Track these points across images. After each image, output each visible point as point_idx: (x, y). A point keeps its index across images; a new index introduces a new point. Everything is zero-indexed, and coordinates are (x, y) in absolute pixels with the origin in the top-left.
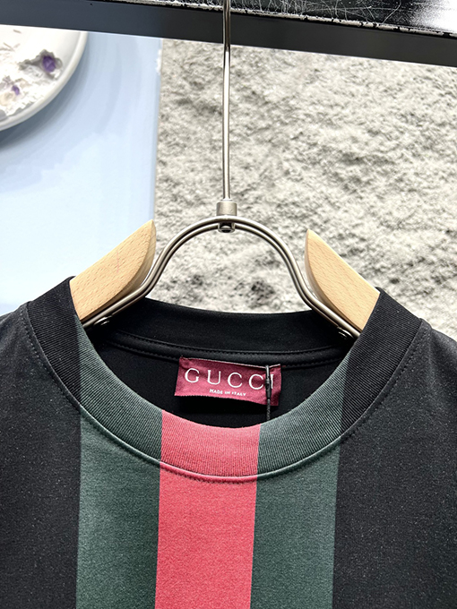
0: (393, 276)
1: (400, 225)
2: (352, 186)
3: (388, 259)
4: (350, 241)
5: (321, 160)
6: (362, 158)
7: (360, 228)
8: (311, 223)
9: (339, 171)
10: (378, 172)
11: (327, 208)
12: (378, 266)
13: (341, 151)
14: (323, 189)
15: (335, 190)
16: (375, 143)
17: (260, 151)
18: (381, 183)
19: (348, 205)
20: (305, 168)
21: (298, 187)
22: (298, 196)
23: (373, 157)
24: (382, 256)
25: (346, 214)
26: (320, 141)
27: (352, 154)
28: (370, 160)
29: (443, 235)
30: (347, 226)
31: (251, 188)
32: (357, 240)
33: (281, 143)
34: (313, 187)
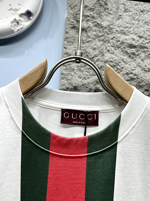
0: (146, 88)
1: (149, 70)
2: (132, 56)
3: (144, 82)
4: (131, 75)
5: (121, 46)
6: (136, 46)
7: (135, 71)
8: (116, 69)
9: (127, 50)
10: (142, 51)
11: (123, 63)
12: (141, 85)
13: (128, 43)
14: (122, 56)
15: (126, 57)
16: (141, 41)
17: (99, 44)
18: (143, 55)
19: (130, 62)
20: (115, 49)
21: (113, 56)
22: (112, 59)
23: (140, 45)
24: (142, 81)
25: (129, 66)
26: (121, 39)
27: (132, 44)
28: (139, 47)
30: (130, 70)
31: (96, 56)
32: (133, 75)
33: (107, 40)
34: (118, 56)
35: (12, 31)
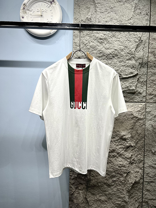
1: (108, 49)
2: (101, 43)
3: (106, 54)
4: (100, 51)
5: (97, 39)
8: (95, 49)
9: (99, 41)
11: (97, 46)
13: (99, 38)
15: (99, 44)
16: (105, 36)
17: (88, 38)
18: (106, 42)
20: (94, 41)
21: (93, 43)
26: (96, 36)
27: (101, 38)
28: (104, 39)
29: (114, 50)
31: (87, 44)
33: (91, 37)
34: (95, 43)
35: (51, 33)
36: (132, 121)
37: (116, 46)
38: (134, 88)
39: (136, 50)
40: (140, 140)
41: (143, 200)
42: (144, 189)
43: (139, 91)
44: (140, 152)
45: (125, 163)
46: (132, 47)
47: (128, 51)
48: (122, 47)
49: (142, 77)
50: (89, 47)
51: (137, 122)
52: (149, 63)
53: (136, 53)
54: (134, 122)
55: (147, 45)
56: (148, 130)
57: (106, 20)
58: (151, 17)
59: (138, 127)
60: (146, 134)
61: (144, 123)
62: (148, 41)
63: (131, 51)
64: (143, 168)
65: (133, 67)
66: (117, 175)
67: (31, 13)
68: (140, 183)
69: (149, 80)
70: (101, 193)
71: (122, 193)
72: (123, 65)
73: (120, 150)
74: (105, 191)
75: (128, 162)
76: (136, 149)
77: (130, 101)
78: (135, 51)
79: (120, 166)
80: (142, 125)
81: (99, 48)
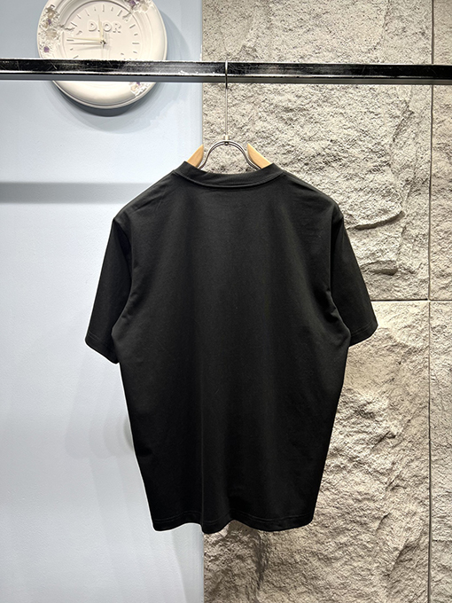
1: (310, 139)
2: (289, 122)
3: (304, 155)
4: (287, 147)
5: (275, 111)
6: (293, 109)
7: (292, 141)
9: (283, 116)
10: (301, 115)
11: (278, 133)
13: (283, 106)
14: (276, 124)
15: (281, 124)
16: (299, 101)
17: (249, 107)
18: (302, 120)
19: (287, 131)
20: (268, 115)
21: (265, 124)
22: (265, 128)
23: (298, 108)
24: (301, 153)
25: (286, 135)
26: (274, 101)
27: (289, 107)
28: (297, 110)
29: (329, 143)
30: (286, 140)
31: (245, 125)
32: (290, 147)
33: (258, 103)
34: (271, 124)
35: (133, 96)
36: (391, 358)
37: (335, 130)
38: (392, 256)
39: (394, 141)
40: (415, 416)
41: (432, 598)
42: (435, 565)
43: (408, 264)
44: (418, 453)
45: (373, 487)
46: (382, 132)
47: (370, 146)
48: (354, 134)
49: (414, 222)
50: (251, 135)
51: (405, 361)
52: (434, 181)
53: (395, 151)
54: (396, 361)
55: (425, 125)
56: (438, 383)
57: (301, 51)
58: (436, 41)
59: (409, 374)
60: (434, 395)
61: (427, 364)
62: (428, 112)
63: (379, 143)
64: (427, 502)
65: (388, 193)
66: (349, 527)
67: (72, 35)
68: (422, 548)
69: (437, 232)
70: (303, 584)
71: (366, 580)
72: (358, 186)
73: (359, 448)
74: (316, 578)
75: (382, 486)
76: (405, 443)
77: (380, 297)
78: (391, 145)
79: (360, 498)
80: (421, 370)
81: (284, 137)
